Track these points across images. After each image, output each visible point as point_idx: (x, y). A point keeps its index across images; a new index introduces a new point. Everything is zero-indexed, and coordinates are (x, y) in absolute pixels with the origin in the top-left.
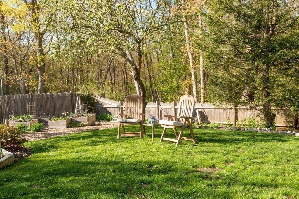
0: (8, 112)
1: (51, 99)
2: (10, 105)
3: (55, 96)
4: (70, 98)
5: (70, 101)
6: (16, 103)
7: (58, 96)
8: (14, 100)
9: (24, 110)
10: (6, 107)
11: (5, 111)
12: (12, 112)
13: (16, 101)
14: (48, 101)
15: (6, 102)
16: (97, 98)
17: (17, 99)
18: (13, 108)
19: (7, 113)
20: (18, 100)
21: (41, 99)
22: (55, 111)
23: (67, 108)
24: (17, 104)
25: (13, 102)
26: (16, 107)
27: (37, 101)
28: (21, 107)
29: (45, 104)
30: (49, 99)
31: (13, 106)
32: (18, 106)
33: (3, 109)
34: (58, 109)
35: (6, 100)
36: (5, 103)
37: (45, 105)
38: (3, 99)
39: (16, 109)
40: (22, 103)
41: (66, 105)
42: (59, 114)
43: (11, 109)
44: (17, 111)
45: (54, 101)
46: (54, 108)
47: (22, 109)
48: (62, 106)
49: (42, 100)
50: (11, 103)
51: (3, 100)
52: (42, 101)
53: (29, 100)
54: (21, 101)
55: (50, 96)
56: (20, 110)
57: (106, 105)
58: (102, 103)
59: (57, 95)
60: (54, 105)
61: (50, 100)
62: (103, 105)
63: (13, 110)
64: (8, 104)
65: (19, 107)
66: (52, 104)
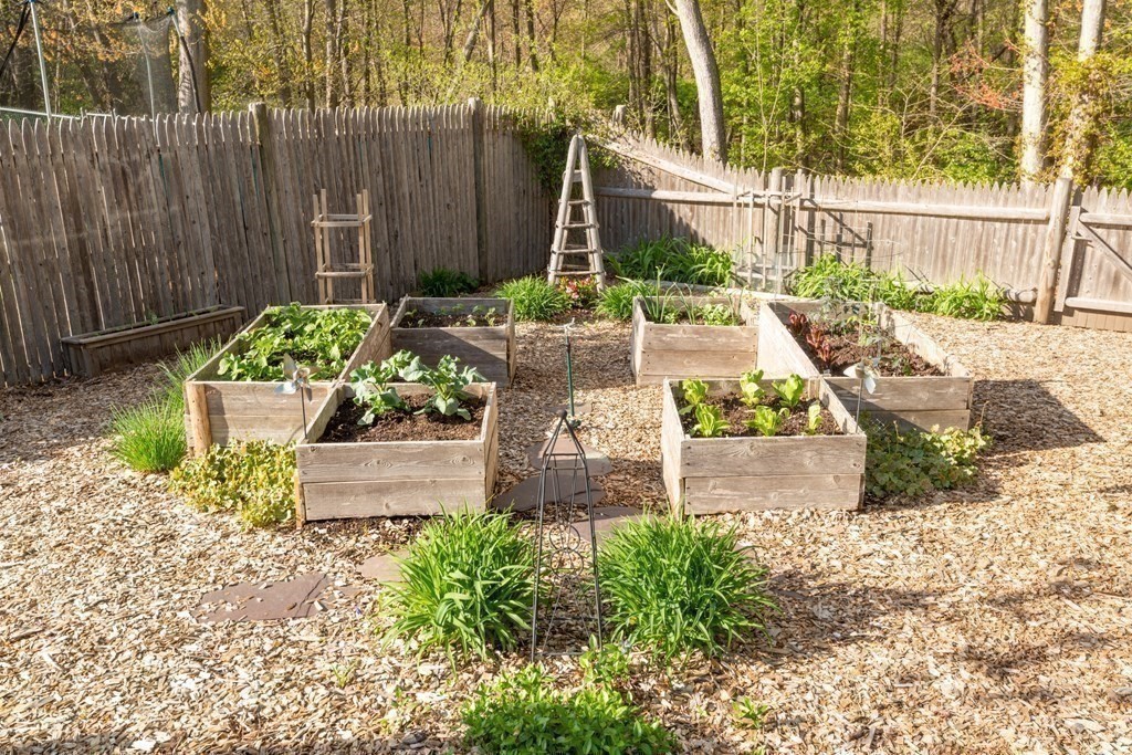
0: (128, 242)
1: (375, 145)
2: (132, 189)
3: (393, 126)
4: (469, 141)
5: (470, 162)
6: (171, 173)
7: (406, 127)
8: (155, 157)
9: (223, 221)
10: (111, 209)
11: (105, 237)
12: (148, 240)
13: (170, 165)
14: (356, 163)
15: (103, 171)
16: (613, 146)
17: (172, 148)
18: (156, 213)
19: (118, 247)
20: (182, 154)
21: (321, 146)
22: (397, 226)
23: (453, 204)
24: (179, 183)
25: (150, 171)
26: (175, 208)
27: (298, 162)
28: (203, 206)
29: (344, 181)
30: (364, 148)
31: (153, 195)
32: (183, 199)
33: (92, 222)
34: (412, 211)
35: (104, 159)
36: (98, 174)
37: (344, 187)
38: (78, 149)
39: (171, 218)
40: (209, 179)
41: (449, 183)
42: (414, 243)
43: (141, 218)
44: (180, 233)
45: (389, 163)
46: (393, 203)
47: (210, 216)
48: (430, 190)
49: (327, 152)
50: (136, 174)
51: (83, 159)
52: (327, 160)
53: (248, 152)
54: (201, 161)
55: (367, 128)
56: (202, 226)
57: (673, 187)
58: (645, 173)
59: (405, 121)
60: (391, 188)
61: (369, 152)
62: (653, 189)
63: (160, 228)
64: (122, 180)
65: (191, 204)
66: (380, 178)
